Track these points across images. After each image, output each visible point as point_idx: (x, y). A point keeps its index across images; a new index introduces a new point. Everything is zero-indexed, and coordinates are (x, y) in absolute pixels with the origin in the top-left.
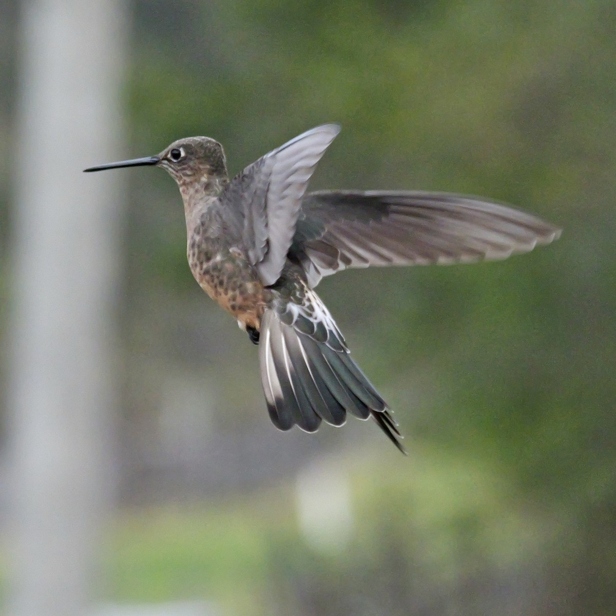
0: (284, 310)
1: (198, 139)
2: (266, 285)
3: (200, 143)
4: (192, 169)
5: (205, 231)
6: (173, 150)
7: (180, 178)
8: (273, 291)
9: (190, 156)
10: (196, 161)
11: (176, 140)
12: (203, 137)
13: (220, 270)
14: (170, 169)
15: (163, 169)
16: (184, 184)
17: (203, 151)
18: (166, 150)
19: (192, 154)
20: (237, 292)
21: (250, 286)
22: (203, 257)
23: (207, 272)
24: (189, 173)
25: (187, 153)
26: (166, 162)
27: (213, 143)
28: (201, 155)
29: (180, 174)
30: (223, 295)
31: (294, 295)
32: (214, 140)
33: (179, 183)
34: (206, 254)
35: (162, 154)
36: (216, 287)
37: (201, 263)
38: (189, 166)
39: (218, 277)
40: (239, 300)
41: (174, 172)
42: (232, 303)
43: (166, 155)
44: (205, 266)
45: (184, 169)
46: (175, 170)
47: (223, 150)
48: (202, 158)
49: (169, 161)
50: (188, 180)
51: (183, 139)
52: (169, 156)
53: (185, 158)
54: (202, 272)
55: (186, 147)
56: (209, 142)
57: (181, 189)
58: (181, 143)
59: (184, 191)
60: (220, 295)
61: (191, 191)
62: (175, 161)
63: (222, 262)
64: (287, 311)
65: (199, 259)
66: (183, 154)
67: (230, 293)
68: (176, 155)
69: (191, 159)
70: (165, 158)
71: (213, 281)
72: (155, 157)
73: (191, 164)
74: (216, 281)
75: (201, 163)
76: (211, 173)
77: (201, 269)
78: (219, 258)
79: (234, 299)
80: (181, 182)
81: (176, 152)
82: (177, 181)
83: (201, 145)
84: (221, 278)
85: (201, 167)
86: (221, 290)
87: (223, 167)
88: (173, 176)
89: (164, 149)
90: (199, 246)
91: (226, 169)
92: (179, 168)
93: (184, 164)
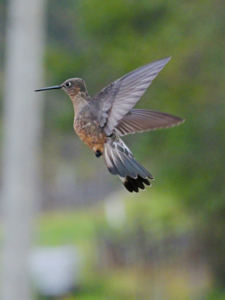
0: (112, 144)
1: (75, 79)
2: (107, 136)
3: (76, 80)
4: (73, 90)
5: (84, 114)
6: (67, 83)
7: (70, 93)
8: (109, 138)
9: (72, 85)
10: (75, 87)
11: (67, 79)
12: (77, 78)
13: (90, 128)
14: (66, 90)
15: (63, 90)
16: (72, 95)
17: (77, 83)
18: (64, 83)
19: (73, 84)
20: (96, 137)
21: (101, 135)
22: (83, 123)
23: (84, 129)
24: (72, 91)
25: (71, 84)
26: (64, 87)
27: (81, 80)
28: (76, 84)
29: (69, 92)
30: (90, 138)
31: (116, 139)
32: (81, 79)
33: (69, 95)
34: (84, 122)
35: (62, 85)
36: (87, 134)
37: (82, 126)
38: (72, 89)
39: (89, 131)
40: (97, 140)
41: (67, 91)
42: (93, 141)
43: (64, 85)
44: (83, 127)
45: (71, 90)
46: (67, 90)
47: (84, 83)
48: (77, 86)
49: (65, 87)
50: (73, 93)
51: (70, 79)
52: (65, 85)
53: (71, 86)
54: (81, 129)
55: (71, 82)
56: (79, 80)
57: (71, 97)
58: (69, 80)
59: (72, 98)
60: (88, 137)
61: (75, 97)
62: (67, 87)
63: (91, 125)
64: (113, 144)
65: (81, 124)
66: (70, 84)
67: (93, 137)
68: (67, 85)
69: (73, 86)
70: (64, 86)
71: (86, 132)
72: (60, 86)
73: (73, 88)
74: (88, 132)
75: (77, 87)
76: (81, 91)
77: (81, 127)
78: (89, 124)
79: (94, 139)
80: (70, 95)
81: (67, 84)
82: (69, 94)
83: (76, 81)
84: (90, 131)
85: (77, 89)
86: (89, 136)
87: (85, 89)
88: (66, 92)
89: (63, 83)
90: (81, 119)
91: (86, 89)
92: (69, 89)
93: (70, 88)
